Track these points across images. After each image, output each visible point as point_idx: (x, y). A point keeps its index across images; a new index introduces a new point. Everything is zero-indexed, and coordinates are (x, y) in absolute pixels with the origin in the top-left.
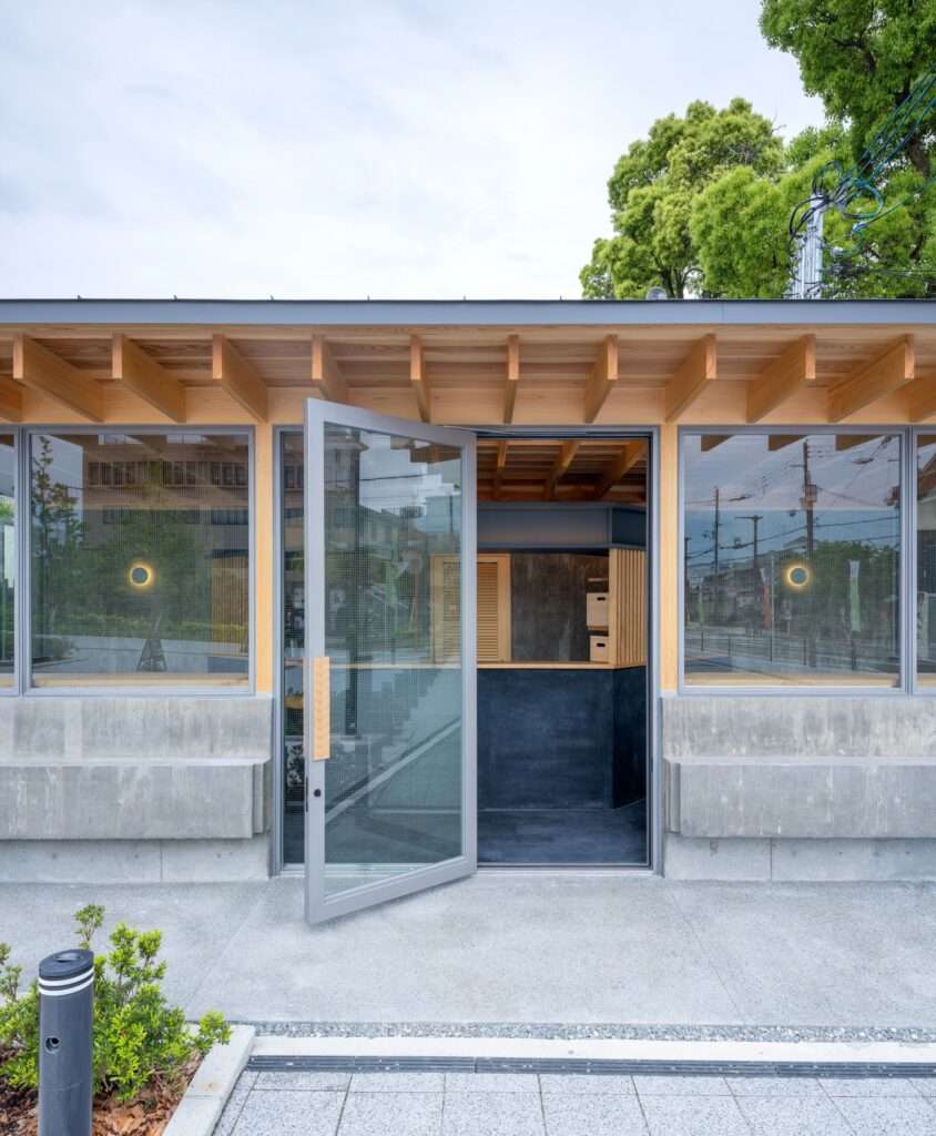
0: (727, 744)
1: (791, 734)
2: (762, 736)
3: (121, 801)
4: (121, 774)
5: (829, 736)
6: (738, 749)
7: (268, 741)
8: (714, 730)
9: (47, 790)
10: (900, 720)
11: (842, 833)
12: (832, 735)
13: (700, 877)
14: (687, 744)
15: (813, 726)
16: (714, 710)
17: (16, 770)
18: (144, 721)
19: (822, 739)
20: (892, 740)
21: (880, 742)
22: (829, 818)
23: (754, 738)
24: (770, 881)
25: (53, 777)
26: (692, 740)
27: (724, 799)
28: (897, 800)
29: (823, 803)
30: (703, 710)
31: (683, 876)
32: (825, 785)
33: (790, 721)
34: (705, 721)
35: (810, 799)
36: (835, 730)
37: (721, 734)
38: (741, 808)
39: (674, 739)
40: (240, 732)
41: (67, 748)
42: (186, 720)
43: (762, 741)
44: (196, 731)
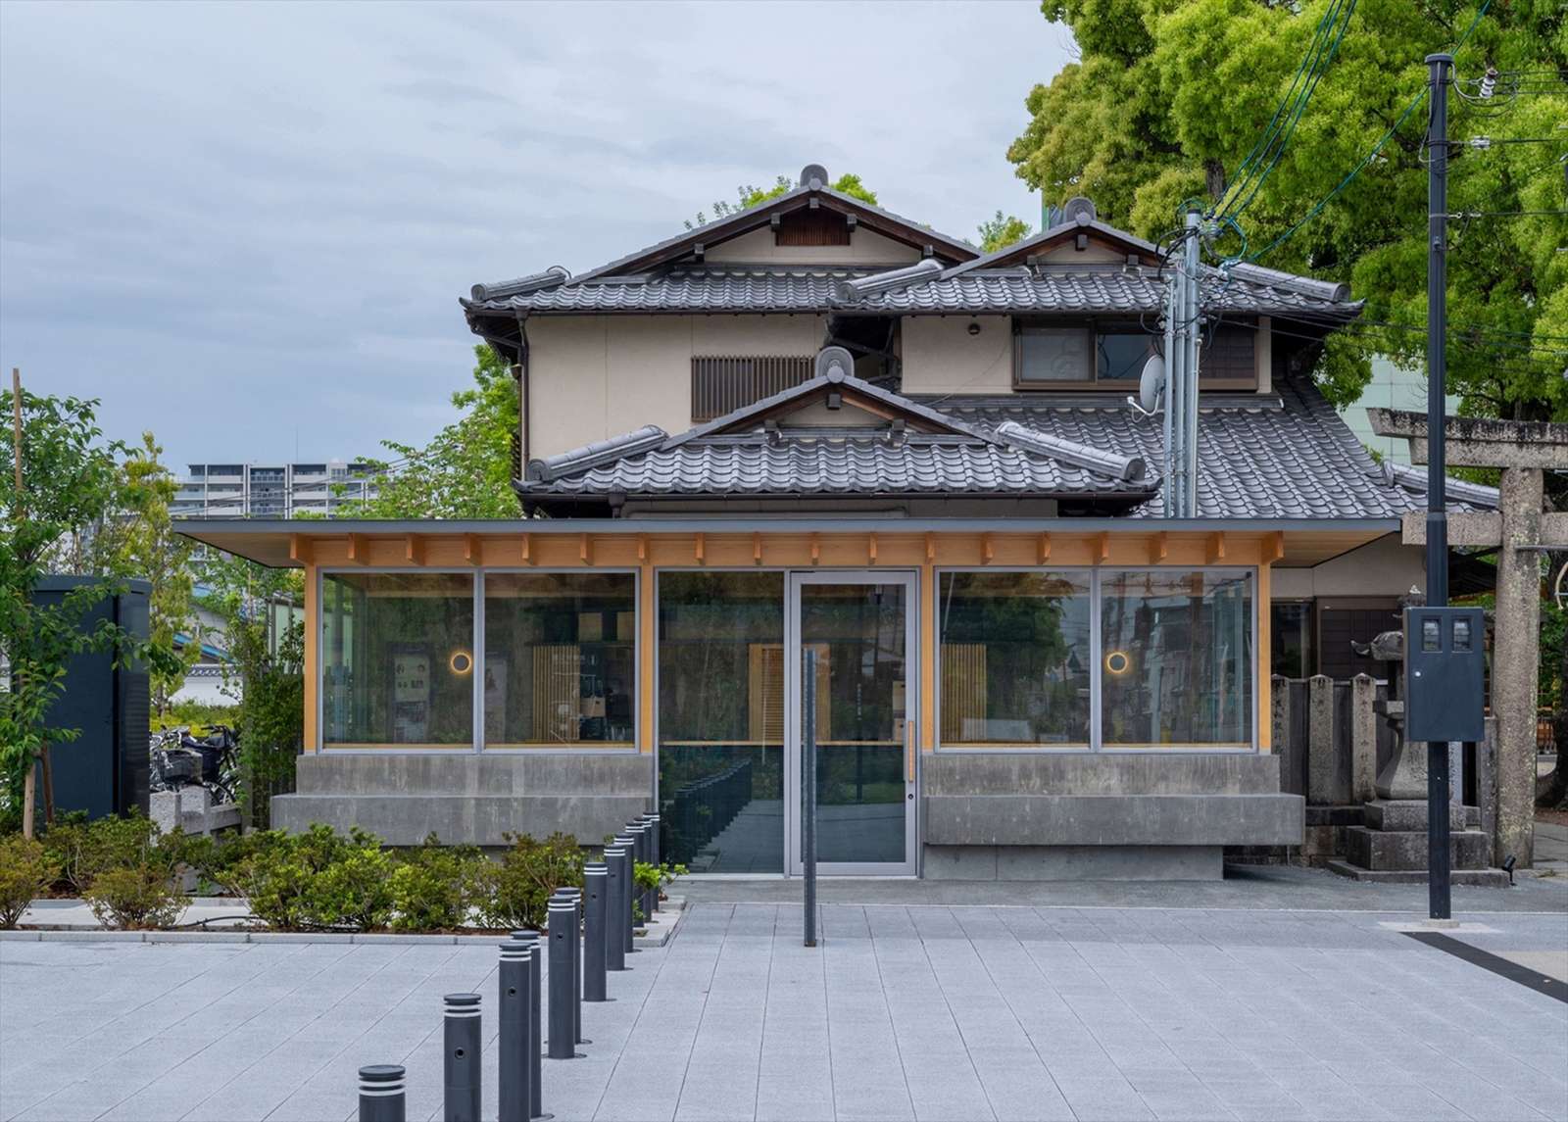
0: (967, 787)
1: (1011, 780)
2: (990, 782)
3: (560, 820)
4: (560, 803)
5: (1036, 782)
6: (974, 790)
7: (650, 783)
8: (957, 777)
9: (512, 813)
10: (1084, 769)
11: (1036, 842)
12: (1038, 781)
13: (947, 878)
14: (939, 787)
15: (1025, 774)
16: (958, 764)
17: (491, 800)
18: (566, 769)
19: (1032, 782)
20: (1079, 783)
21: (1072, 785)
22: (1027, 832)
23: (985, 783)
24: (996, 881)
25: (515, 804)
26: (942, 784)
27: (958, 820)
28: (1072, 820)
29: (1023, 821)
30: (950, 764)
31: (936, 876)
32: (1024, 810)
33: (1010, 770)
34: (952, 771)
35: (1014, 820)
36: (1041, 778)
37: (962, 779)
38: (969, 825)
39: (930, 784)
40: (633, 777)
41: (514, 788)
42: (595, 771)
43: (990, 785)
44: (602, 778)
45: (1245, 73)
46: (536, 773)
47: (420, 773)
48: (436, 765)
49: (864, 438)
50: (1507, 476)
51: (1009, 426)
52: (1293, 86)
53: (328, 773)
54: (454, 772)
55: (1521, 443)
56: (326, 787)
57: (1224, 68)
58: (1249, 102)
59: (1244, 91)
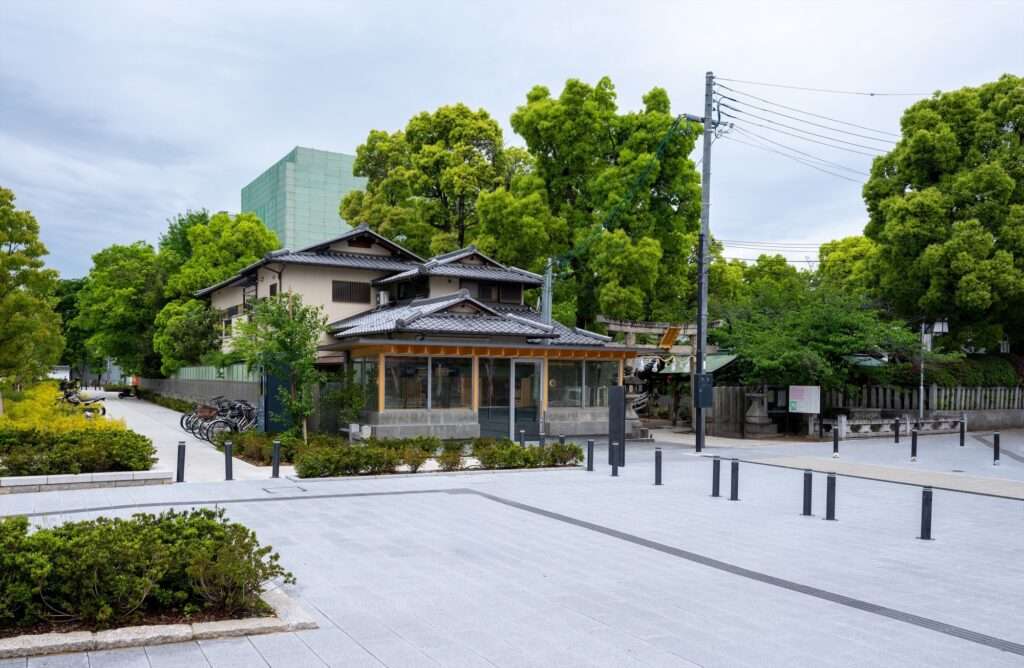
0: (556, 419)
1: (566, 417)
4: (456, 427)
6: (558, 420)
7: (476, 420)
9: (444, 430)
10: (582, 414)
14: (549, 419)
18: (455, 416)
19: (570, 418)
20: (581, 418)
21: (579, 418)
22: (573, 432)
28: (582, 428)
29: (571, 429)
32: (572, 426)
33: (566, 414)
34: (551, 415)
35: (569, 428)
37: (554, 417)
39: (546, 419)
41: (442, 423)
42: (463, 417)
44: (465, 419)
45: (511, 213)
46: (448, 418)
47: (415, 419)
48: (419, 415)
49: (471, 316)
50: (628, 336)
51: (510, 315)
52: (527, 219)
53: (387, 419)
54: (424, 418)
55: (632, 326)
56: (388, 423)
57: (504, 211)
58: (513, 222)
59: (511, 218)
